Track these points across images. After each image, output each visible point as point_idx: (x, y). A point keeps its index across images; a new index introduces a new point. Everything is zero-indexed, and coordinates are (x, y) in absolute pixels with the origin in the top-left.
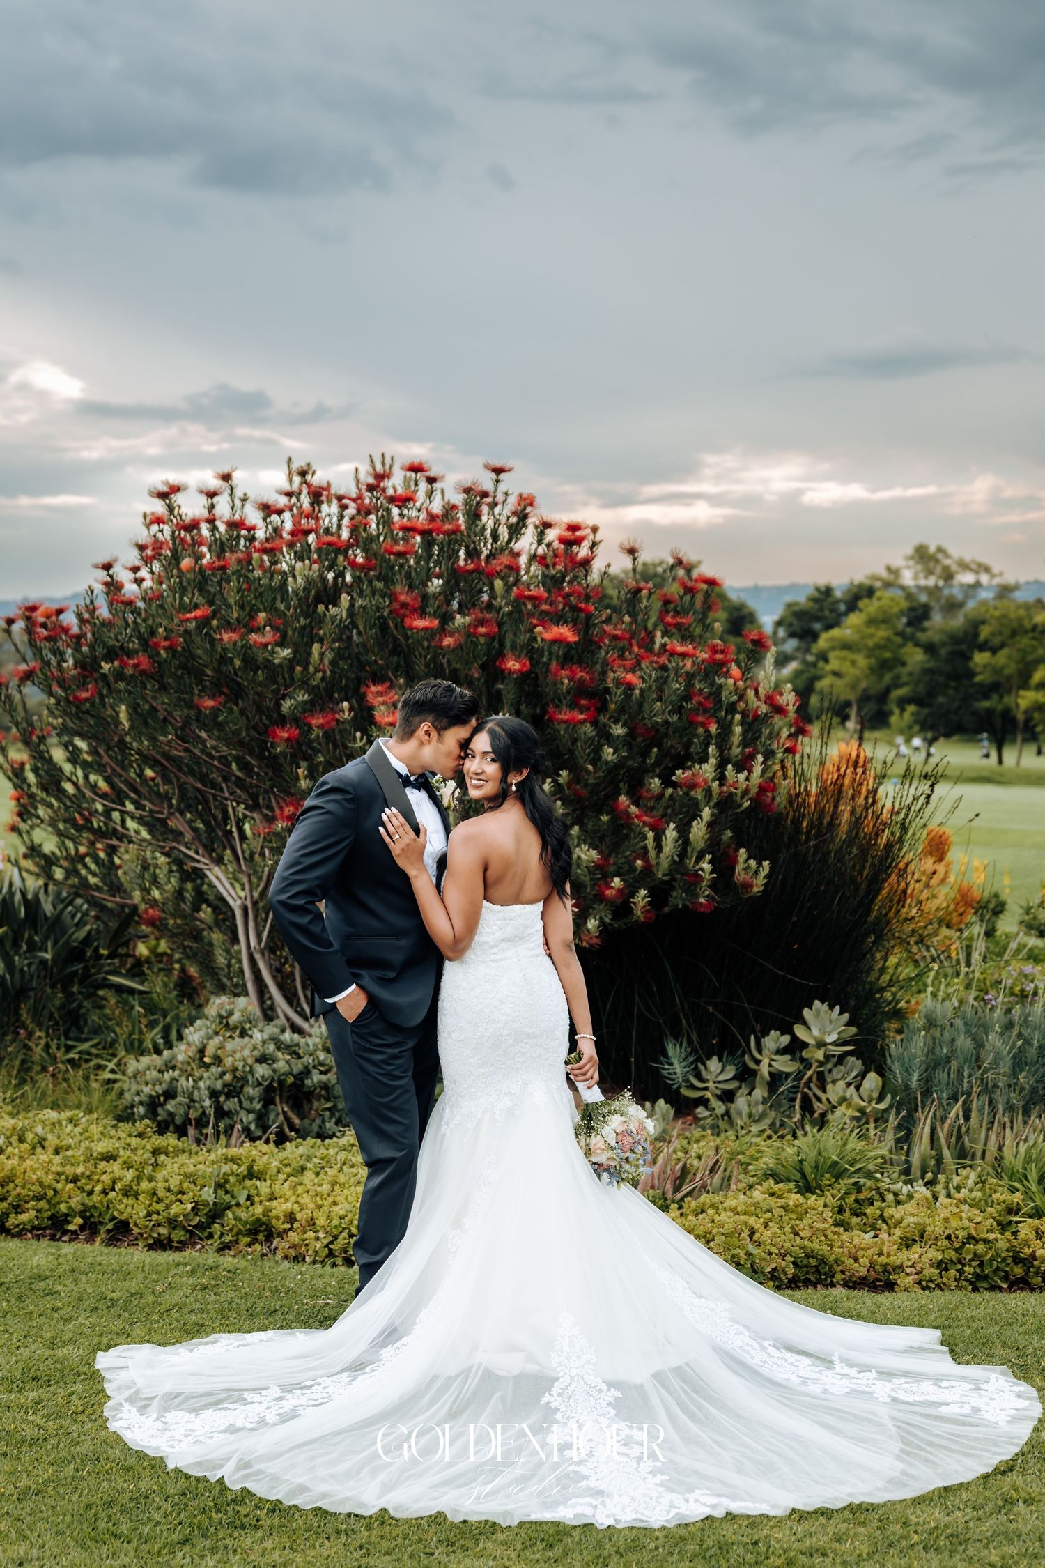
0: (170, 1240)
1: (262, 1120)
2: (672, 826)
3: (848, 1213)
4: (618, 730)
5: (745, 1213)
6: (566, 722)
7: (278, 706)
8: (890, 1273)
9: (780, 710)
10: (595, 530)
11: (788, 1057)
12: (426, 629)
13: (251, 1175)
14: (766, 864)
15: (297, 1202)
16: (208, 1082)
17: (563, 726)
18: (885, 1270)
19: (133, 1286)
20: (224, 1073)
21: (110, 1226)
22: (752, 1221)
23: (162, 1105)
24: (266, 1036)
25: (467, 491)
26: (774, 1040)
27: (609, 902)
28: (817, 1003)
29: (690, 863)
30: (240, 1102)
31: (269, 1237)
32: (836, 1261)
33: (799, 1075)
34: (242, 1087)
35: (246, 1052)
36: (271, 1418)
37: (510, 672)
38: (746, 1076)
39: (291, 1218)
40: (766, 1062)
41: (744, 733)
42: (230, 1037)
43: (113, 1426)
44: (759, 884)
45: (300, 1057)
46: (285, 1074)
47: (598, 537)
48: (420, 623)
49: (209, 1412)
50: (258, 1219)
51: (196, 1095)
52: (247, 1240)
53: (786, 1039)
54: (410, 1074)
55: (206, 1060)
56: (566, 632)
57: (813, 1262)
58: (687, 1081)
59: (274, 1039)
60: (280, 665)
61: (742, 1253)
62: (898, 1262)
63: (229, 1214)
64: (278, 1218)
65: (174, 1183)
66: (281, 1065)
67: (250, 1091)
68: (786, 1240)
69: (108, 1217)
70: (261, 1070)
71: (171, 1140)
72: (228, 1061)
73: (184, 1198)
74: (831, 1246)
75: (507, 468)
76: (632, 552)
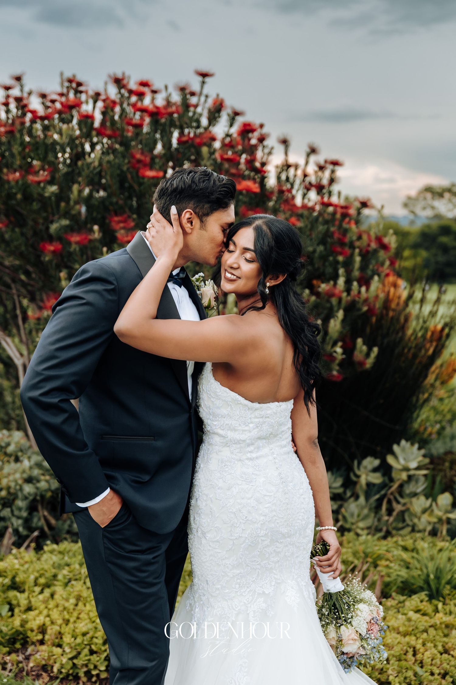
1: (28, 523)
7: (48, 228)
9: (385, 247)
10: (262, 126)
11: (378, 474)
12: (153, 178)
14: (376, 350)
15: (48, 616)
22: (413, 641)
24: (33, 462)
25: (183, 89)
26: (370, 462)
28: (403, 442)
29: (328, 347)
30: (12, 511)
31: (25, 646)
33: (383, 486)
34: (14, 500)
35: (18, 475)
38: (350, 485)
39: (43, 630)
40: (363, 476)
41: (362, 261)
44: (370, 362)
46: (46, 491)
47: (265, 130)
48: (150, 173)
53: (377, 462)
54: (163, 578)
56: (251, 185)
60: (50, 198)
64: (32, 630)
66: (43, 485)
67: (19, 503)
68: (442, 660)
70: (27, 488)
72: (4, 481)
75: (211, 72)
76: (285, 142)
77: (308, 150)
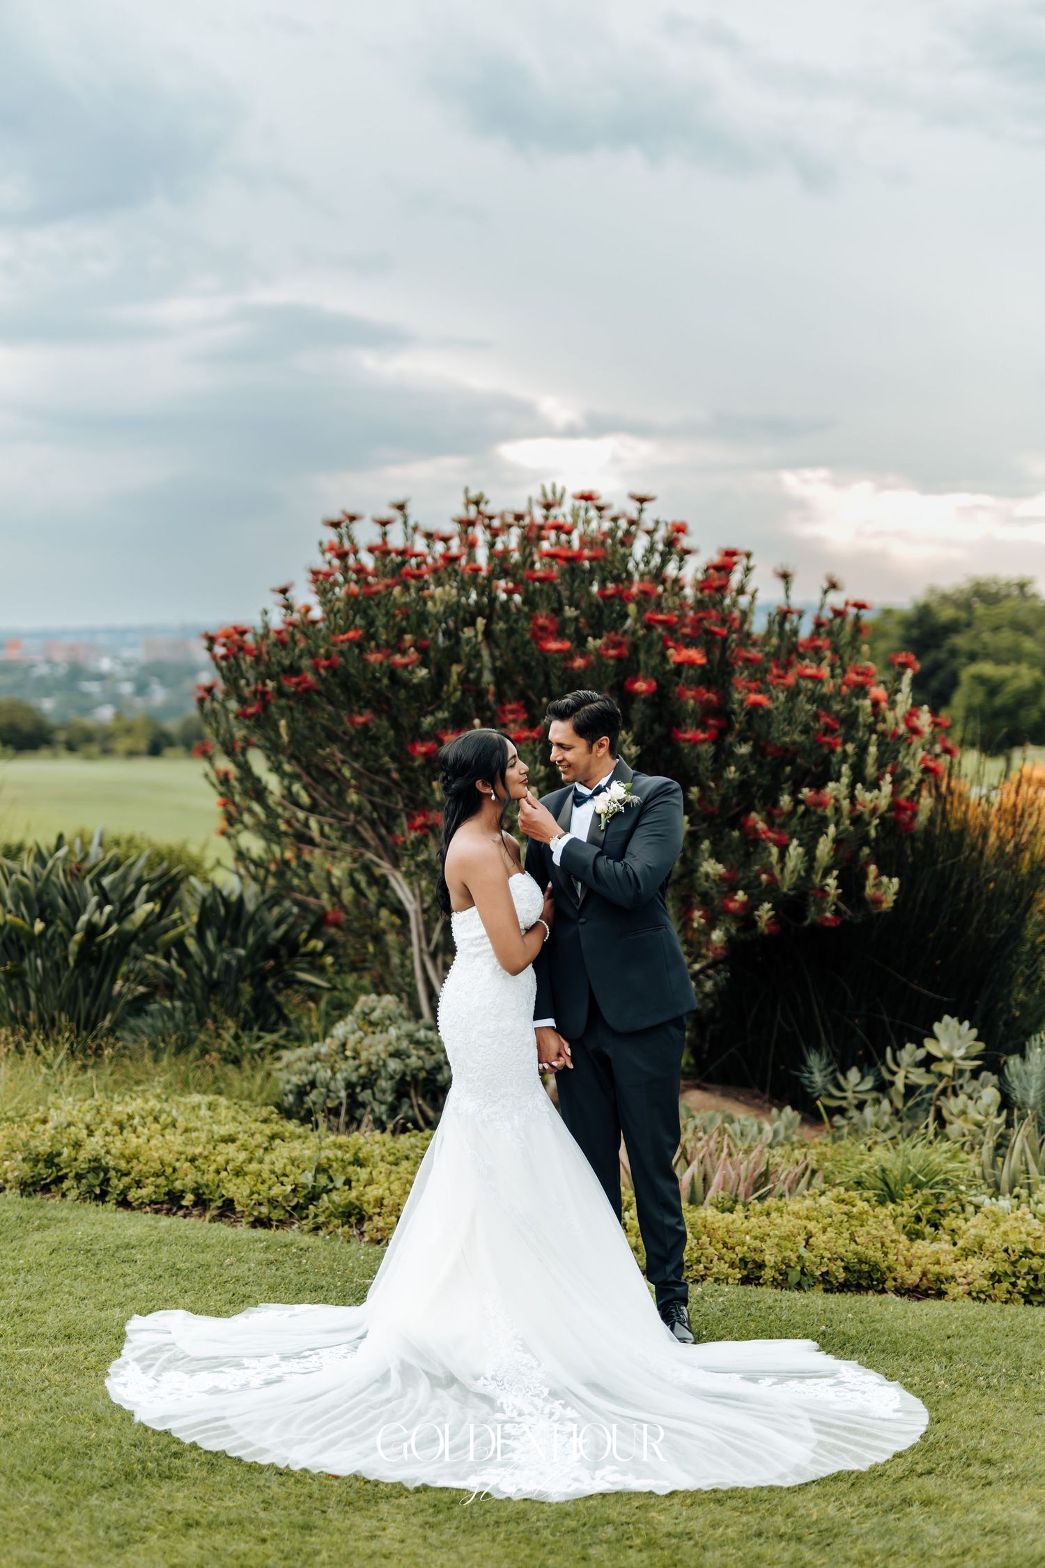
0: (270, 1219)
1: (393, 1110)
2: (795, 842)
3: (924, 1222)
4: (744, 749)
5: (808, 1218)
6: (689, 740)
7: (419, 723)
8: (942, 1283)
9: (917, 731)
10: (748, 556)
11: (922, 1070)
12: (559, 651)
13: (358, 1162)
14: (896, 880)
16: (345, 1074)
17: (687, 744)
18: (938, 1279)
19: (208, 1257)
20: (360, 1066)
21: (219, 1203)
22: (811, 1226)
23: (307, 1094)
24: (403, 1032)
25: (615, 519)
26: (910, 1053)
27: (734, 916)
28: (947, 1018)
29: (817, 879)
30: (374, 1094)
31: (361, 1220)
32: (889, 1268)
33: (931, 1088)
34: (376, 1080)
35: (381, 1047)
36: (256, 1382)
37: (637, 693)
38: (883, 1087)
40: (902, 1074)
41: (879, 754)
42: (374, 1033)
43: (108, 1383)
44: (889, 900)
45: (433, 1053)
46: (418, 1069)
47: (752, 562)
48: (553, 645)
49: (204, 1374)
50: (351, 1203)
51: (332, 1085)
52: (337, 1222)
53: (920, 1053)
55: (348, 1053)
56: (695, 655)
57: (865, 1268)
58: (825, 1089)
59: (410, 1036)
60: (420, 684)
61: (794, 1257)
62: (950, 1273)
63: (325, 1196)
64: (369, 1203)
65: (278, 1168)
66: (414, 1062)
67: (383, 1083)
68: (843, 1246)
69: (217, 1195)
70: (394, 1065)
71: (292, 1126)
72: (364, 1055)
73: (284, 1179)
74: (886, 1254)
75: (651, 494)
76: (785, 577)
77: (825, 585)
